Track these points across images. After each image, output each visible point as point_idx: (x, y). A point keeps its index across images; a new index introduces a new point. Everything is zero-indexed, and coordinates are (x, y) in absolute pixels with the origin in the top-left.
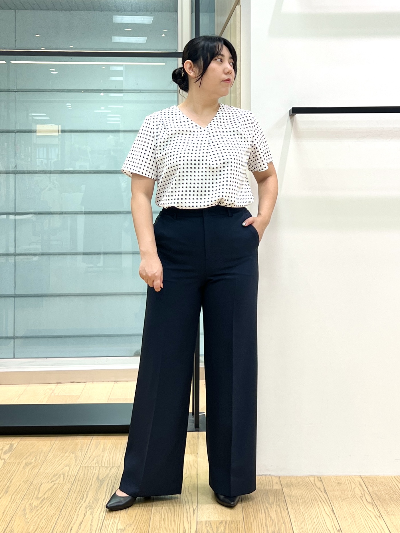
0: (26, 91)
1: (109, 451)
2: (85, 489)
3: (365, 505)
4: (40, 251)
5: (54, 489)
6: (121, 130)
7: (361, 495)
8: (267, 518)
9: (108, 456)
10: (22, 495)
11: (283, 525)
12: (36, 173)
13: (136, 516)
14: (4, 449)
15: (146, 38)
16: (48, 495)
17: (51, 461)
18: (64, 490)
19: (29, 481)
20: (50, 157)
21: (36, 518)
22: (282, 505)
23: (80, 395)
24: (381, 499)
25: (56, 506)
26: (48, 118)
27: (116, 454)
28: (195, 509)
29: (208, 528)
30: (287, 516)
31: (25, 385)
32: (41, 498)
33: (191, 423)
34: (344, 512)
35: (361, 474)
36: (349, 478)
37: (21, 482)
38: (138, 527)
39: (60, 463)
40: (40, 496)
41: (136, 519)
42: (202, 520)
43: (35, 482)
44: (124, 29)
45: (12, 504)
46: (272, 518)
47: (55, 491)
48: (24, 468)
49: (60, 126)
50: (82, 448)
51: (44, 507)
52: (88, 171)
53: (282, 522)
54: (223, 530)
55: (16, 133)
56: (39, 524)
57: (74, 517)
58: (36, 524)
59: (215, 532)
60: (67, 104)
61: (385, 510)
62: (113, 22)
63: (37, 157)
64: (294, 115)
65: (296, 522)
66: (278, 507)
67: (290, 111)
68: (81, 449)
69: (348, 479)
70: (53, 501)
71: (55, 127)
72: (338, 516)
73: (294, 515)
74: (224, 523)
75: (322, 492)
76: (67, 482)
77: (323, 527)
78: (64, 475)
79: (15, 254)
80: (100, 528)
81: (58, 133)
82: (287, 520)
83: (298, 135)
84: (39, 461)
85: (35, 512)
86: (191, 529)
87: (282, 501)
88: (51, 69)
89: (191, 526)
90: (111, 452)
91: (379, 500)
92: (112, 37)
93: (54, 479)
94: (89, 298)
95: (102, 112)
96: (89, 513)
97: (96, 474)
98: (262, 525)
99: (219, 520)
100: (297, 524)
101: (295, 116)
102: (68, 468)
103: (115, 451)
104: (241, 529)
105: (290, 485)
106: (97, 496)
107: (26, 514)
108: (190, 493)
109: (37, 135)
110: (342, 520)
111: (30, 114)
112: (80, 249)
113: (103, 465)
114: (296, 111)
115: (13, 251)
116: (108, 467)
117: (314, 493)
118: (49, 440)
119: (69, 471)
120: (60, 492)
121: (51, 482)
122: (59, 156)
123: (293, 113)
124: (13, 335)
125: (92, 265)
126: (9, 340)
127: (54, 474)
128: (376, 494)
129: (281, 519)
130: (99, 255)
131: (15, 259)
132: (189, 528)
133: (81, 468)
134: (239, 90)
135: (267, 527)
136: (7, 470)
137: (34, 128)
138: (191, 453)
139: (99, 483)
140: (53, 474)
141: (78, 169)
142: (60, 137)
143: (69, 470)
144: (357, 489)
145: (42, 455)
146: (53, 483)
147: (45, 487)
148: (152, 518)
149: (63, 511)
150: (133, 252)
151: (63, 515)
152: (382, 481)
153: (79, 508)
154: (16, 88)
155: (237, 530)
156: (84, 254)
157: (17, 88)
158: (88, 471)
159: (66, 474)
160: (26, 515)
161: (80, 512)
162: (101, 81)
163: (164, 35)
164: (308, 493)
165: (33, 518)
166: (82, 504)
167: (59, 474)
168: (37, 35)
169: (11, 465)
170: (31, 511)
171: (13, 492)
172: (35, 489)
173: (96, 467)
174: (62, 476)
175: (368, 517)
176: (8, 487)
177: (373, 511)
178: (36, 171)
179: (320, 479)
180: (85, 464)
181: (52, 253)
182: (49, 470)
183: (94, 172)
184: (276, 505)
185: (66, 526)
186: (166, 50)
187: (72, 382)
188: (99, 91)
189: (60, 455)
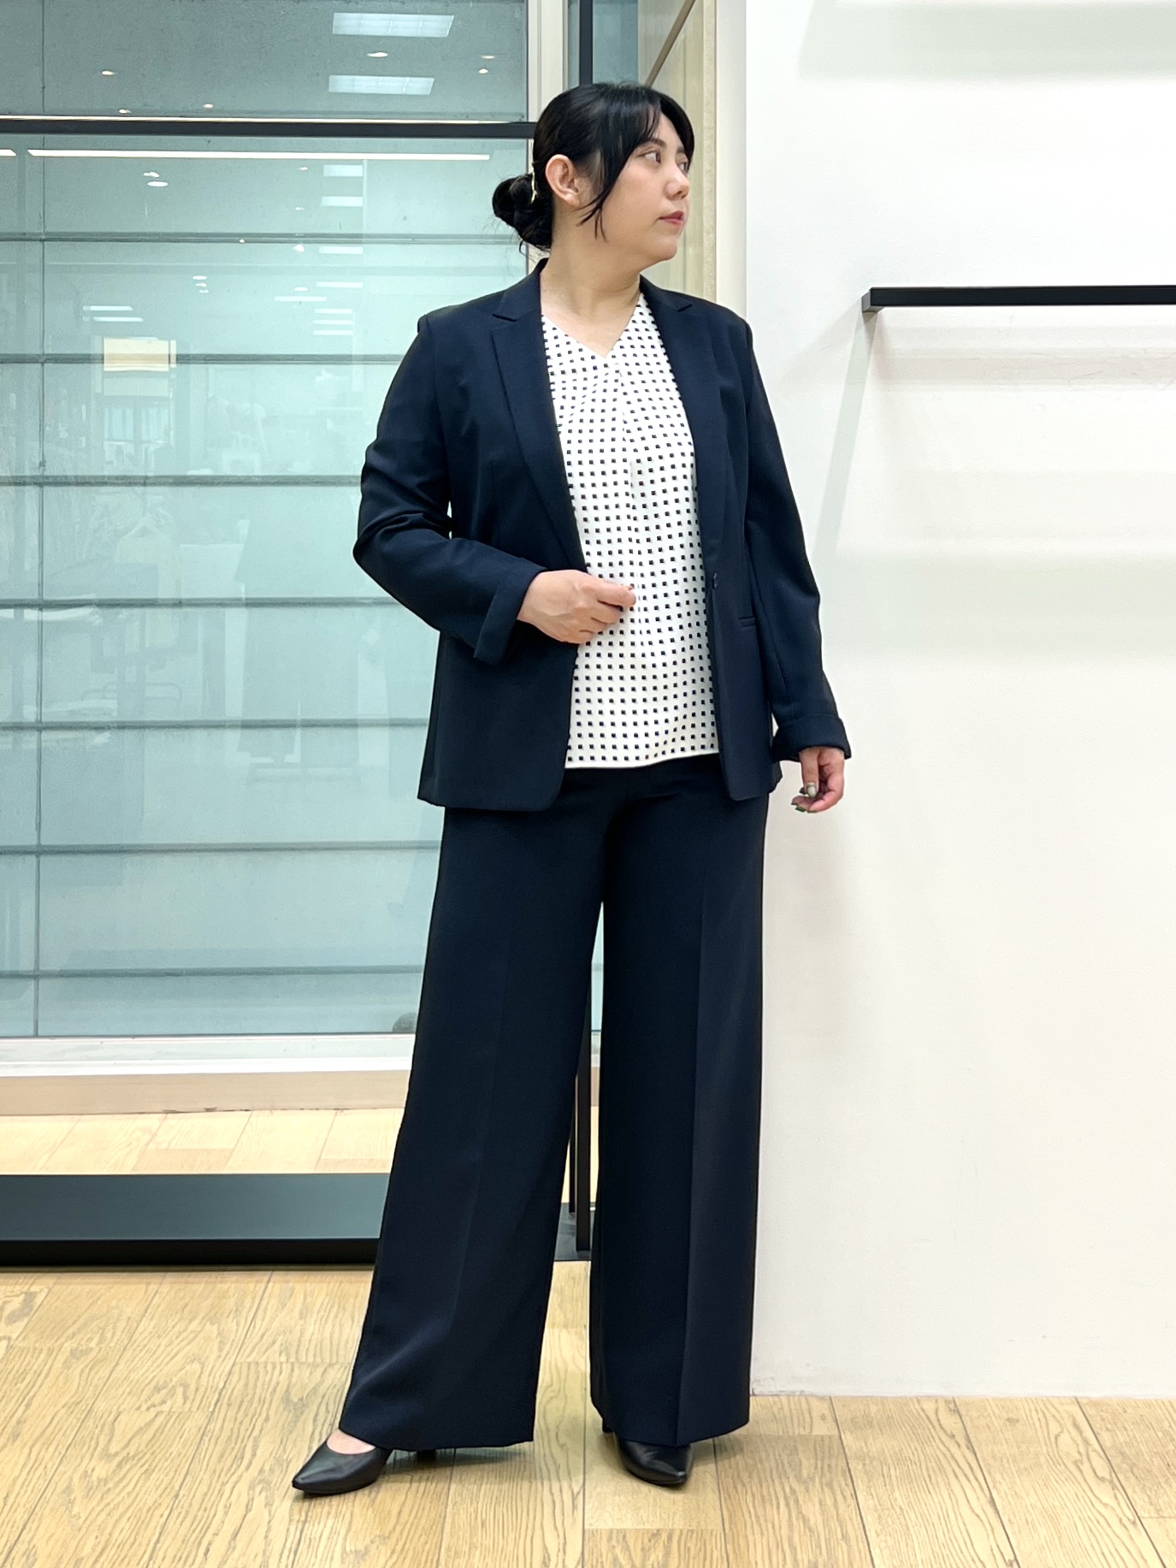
0: (73, 240)
1: (320, 1316)
2: (247, 1430)
3: (1089, 1486)
4: (115, 717)
5: (157, 1430)
6: (356, 356)
7: (1078, 1457)
8: (795, 1521)
9: (316, 1332)
10: (60, 1446)
11: (843, 1543)
12: (104, 484)
13: (400, 1513)
14: (8, 1310)
15: (432, 80)
16: (139, 1447)
17: (145, 1346)
18: (186, 1432)
19: (81, 1405)
20: (144, 438)
21: (103, 1516)
22: (840, 1486)
23: (234, 1149)
24: (1138, 1469)
25: (162, 1481)
26: (139, 319)
27: (341, 1326)
28: (578, 1493)
29: (618, 1550)
30: (854, 1518)
31: (69, 1117)
32: (117, 1454)
33: (567, 1236)
34: (1026, 1506)
35: (1078, 1394)
36: (1041, 1404)
37: (60, 1406)
38: (407, 1546)
39: (174, 1351)
40: (113, 1449)
41: (403, 1520)
42: (599, 1528)
43: (101, 1406)
44: (365, 54)
45: (31, 1473)
46: (809, 1520)
47: (158, 1434)
48: (67, 1365)
49: (173, 343)
50: (240, 1309)
51: (124, 1483)
52: (258, 477)
53: (840, 1537)
54: (660, 1558)
55: (43, 364)
56: (110, 1534)
57: (215, 1515)
58: (102, 1535)
59: (638, 1563)
60: (195, 278)
61: (1151, 1504)
62: (334, 33)
63: (106, 435)
64: (876, 312)
65: (882, 1537)
66: (826, 1489)
67: (863, 299)
68: (237, 1310)
69: (1038, 1409)
70: (153, 1467)
71: (161, 347)
72: (1009, 1520)
73: (876, 1515)
74: (664, 1536)
75: (959, 1446)
76: (194, 1409)
77: (962, 1552)
78: (186, 1386)
79: (40, 725)
80: (294, 1547)
81: (167, 365)
82: (853, 1529)
83: (888, 371)
84: (112, 1345)
85: (100, 1496)
86: (564, 1552)
87: (840, 1473)
88: (146, 174)
89: (565, 1544)
90: (326, 1320)
91: (1133, 1473)
92: (331, 77)
93: (157, 1398)
94: (259, 857)
95: (300, 302)
96: (259, 1501)
97: (280, 1385)
98: (779, 1544)
99: (649, 1527)
100: (885, 1541)
101: (879, 312)
102: (196, 1366)
103: (336, 1316)
104: (716, 1554)
105: (864, 1423)
106: (285, 1450)
107: (72, 1502)
108: (562, 1446)
109: (106, 369)
110: (1020, 1532)
111: (85, 308)
112: (234, 709)
113: (303, 1360)
114: (881, 298)
115: (35, 716)
116: (318, 1366)
117: (935, 1447)
118: (140, 1283)
119: (200, 1377)
120: (174, 1440)
121: (148, 1409)
122: (172, 433)
123: (872, 304)
124: (32, 968)
125: (268, 760)
126: (19, 983)
127: (158, 1383)
128: (1122, 1454)
129: (837, 1524)
130: (291, 730)
131: (39, 741)
132: (559, 1550)
133: (237, 1368)
134: (712, 235)
135: (795, 1549)
136: (17, 1372)
137: (96, 351)
138: (566, 1326)
139: (290, 1412)
140: (153, 1384)
141: (226, 470)
142: (173, 376)
143: (202, 1373)
144: (1065, 1438)
145: (121, 1325)
146: (153, 1411)
147: (129, 1423)
148: (449, 1520)
149: (184, 1496)
150: (391, 720)
151: (182, 1508)
152: (1142, 1416)
153: (228, 1487)
154: (45, 228)
155: (705, 1559)
156: (246, 725)
157: (46, 230)
158: (258, 1377)
159: (193, 1386)
160: (72, 1507)
161: (233, 1498)
162: (297, 209)
163: (483, 71)
164: (918, 1447)
165: (95, 1513)
166: (241, 1476)
167: (171, 1385)
168: (104, 73)
169: (29, 1356)
170: (88, 1494)
171: (34, 1437)
172: (99, 1428)
173: (281, 1363)
174: (180, 1391)
175: (1098, 1522)
176: (19, 1422)
177: (1112, 1502)
178: (104, 477)
179: (954, 1408)
180: (248, 1357)
181: (152, 722)
182: (140, 1373)
183: (276, 480)
184: (821, 1484)
185: (192, 1540)
186: (493, 115)
187: (208, 1110)
188: (289, 238)
189: (173, 1327)
